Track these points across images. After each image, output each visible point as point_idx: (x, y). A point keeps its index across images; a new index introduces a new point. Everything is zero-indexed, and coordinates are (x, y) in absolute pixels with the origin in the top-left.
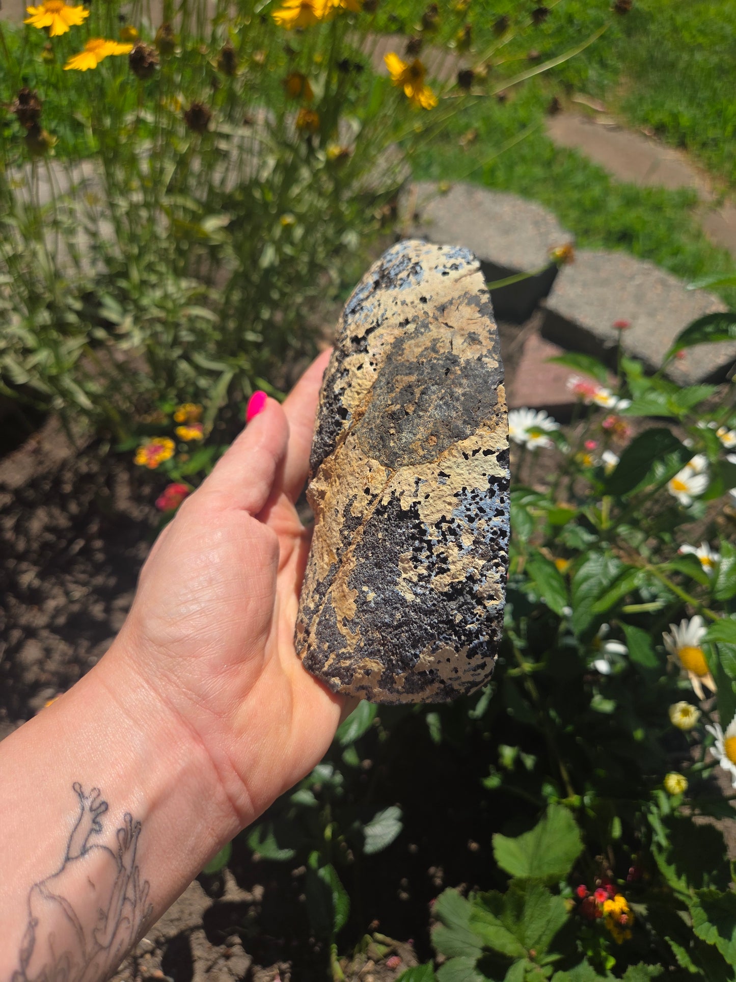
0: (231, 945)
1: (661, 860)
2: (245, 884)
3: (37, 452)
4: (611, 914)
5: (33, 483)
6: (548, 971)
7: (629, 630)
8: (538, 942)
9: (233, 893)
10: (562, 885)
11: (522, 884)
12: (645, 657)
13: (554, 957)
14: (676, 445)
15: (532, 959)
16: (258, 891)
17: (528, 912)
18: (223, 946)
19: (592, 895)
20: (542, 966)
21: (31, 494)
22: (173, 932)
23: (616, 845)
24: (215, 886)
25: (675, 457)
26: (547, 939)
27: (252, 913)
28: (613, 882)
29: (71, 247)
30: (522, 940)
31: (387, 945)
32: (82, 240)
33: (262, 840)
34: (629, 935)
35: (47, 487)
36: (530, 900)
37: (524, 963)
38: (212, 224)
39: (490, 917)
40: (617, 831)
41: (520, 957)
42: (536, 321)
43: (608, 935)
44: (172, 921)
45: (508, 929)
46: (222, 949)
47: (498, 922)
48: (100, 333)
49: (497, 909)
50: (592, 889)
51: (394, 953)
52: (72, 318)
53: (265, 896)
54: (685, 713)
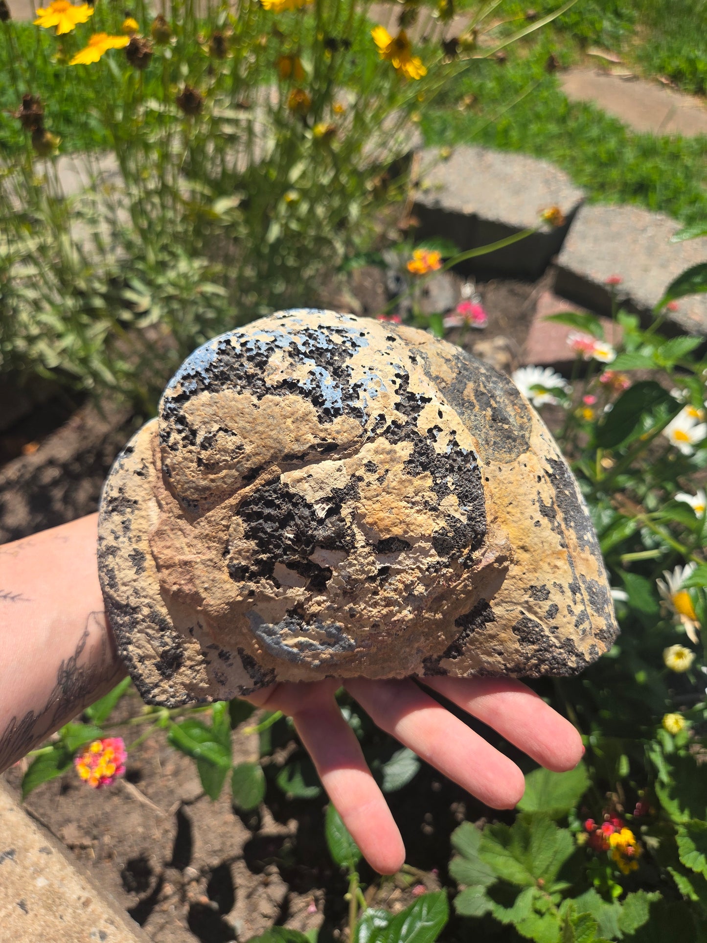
0: (269, 874)
1: (663, 796)
2: (281, 819)
3: (81, 428)
4: (618, 847)
5: (79, 457)
6: (556, 898)
7: (629, 578)
8: (546, 871)
9: (270, 826)
10: (571, 819)
11: (529, 818)
12: (646, 604)
13: (562, 886)
14: (664, 396)
15: (541, 888)
16: (293, 826)
17: (535, 844)
18: (262, 875)
19: (599, 828)
20: (551, 894)
21: (76, 468)
22: (215, 861)
23: (625, 781)
24: (253, 821)
25: (662, 409)
26: (554, 869)
27: (287, 845)
28: (621, 816)
29: (96, 237)
30: (530, 870)
31: (413, 875)
32: (104, 229)
33: (290, 778)
34: (635, 866)
35: (91, 460)
36: (536, 833)
37: (533, 892)
38: (223, 205)
39: (498, 848)
40: (624, 768)
41: (528, 885)
42: (549, 279)
43: (614, 866)
44: (215, 852)
45: (517, 859)
46: (260, 877)
47: (507, 853)
48: (126, 315)
49: (505, 841)
50: (599, 822)
51: (419, 882)
52: (98, 303)
53: (300, 829)
54: (680, 655)
